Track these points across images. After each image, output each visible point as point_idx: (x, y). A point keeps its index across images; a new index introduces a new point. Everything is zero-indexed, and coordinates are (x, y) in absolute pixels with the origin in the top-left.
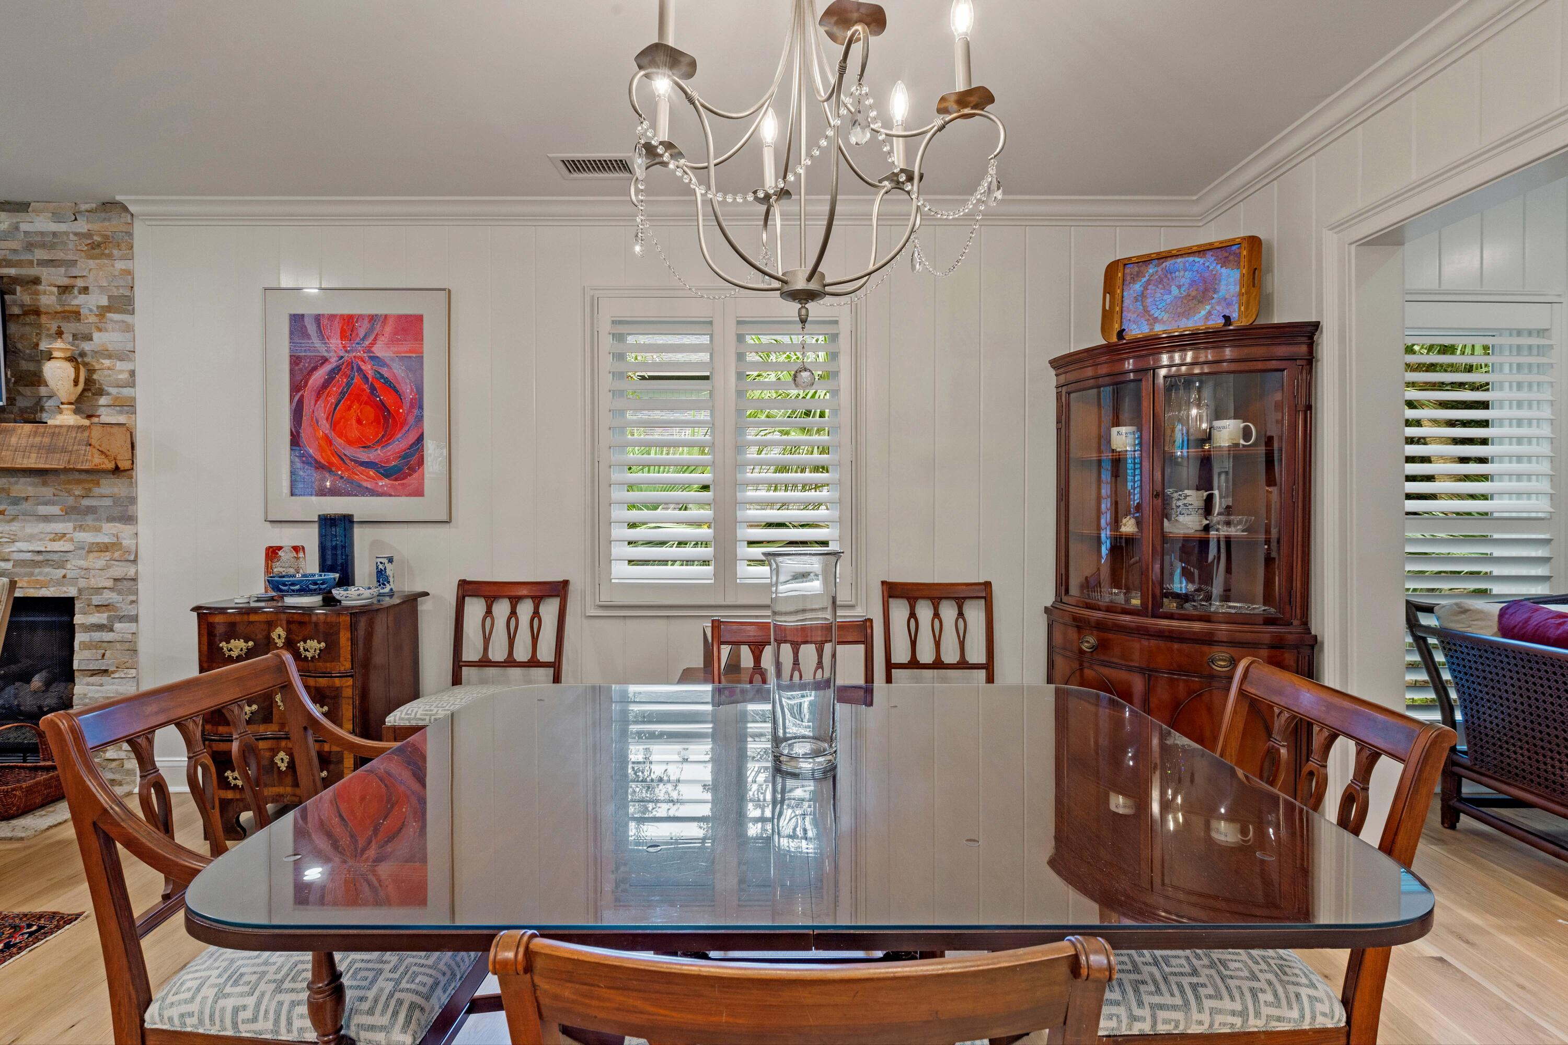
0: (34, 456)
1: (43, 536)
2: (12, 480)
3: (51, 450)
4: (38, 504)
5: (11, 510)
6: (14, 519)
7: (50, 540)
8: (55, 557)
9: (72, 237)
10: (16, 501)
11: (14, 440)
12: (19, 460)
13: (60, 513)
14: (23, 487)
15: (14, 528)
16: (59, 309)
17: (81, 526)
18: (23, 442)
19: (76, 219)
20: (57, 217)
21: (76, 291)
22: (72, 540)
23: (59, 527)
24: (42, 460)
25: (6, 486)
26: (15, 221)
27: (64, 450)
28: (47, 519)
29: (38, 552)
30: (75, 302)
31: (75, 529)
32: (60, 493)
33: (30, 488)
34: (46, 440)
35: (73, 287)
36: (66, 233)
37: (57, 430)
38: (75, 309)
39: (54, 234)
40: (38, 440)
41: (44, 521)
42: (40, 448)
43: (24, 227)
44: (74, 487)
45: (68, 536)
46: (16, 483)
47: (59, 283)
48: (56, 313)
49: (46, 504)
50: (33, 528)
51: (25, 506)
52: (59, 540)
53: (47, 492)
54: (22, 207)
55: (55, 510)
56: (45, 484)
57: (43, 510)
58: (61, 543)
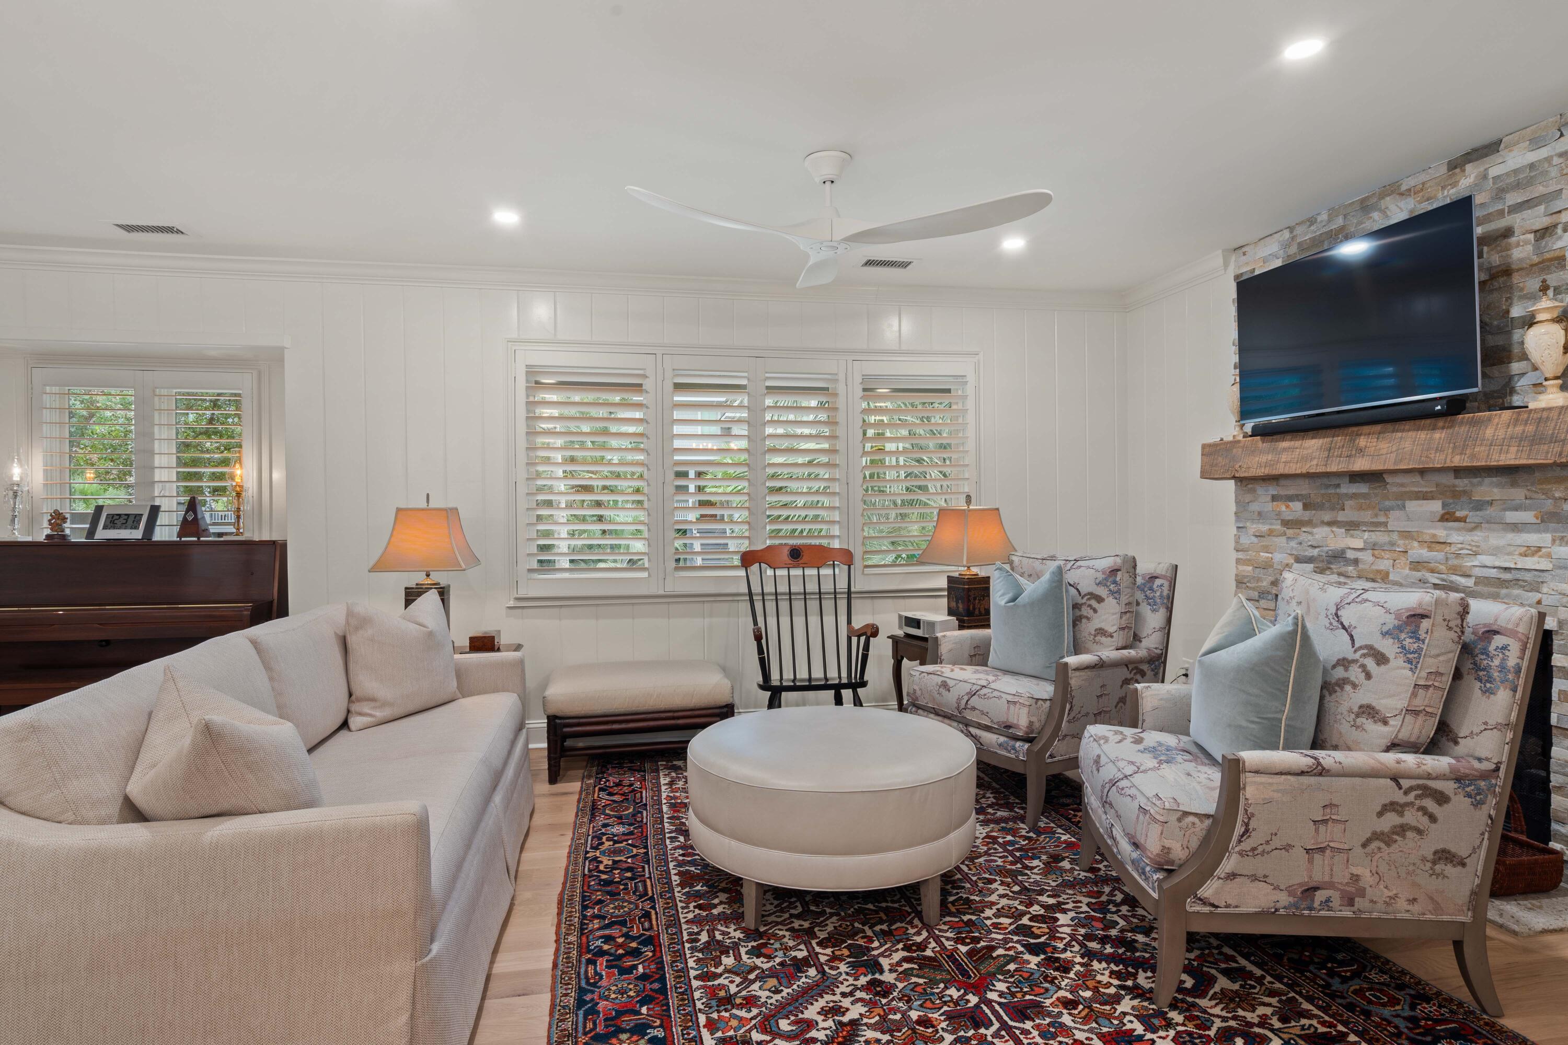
0: (1513, 449)
1: (1512, 549)
2: (1475, 480)
3: (1536, 440)
4: (1505, 510)
5: (1474, 517)
6: (1477, 527)
7: (1521, 555)
8: (1528, 576)
9: (1556, 161)
10: (1479, 506)
11: (1489, 432)
12: (1495, 456)
13: (1534, 521)
14: (1488, 489)
15: (1476, 538)
16: (1536, 259)
17: (1562, 538)
18: (1501, 434)
19: (1562, 135)
20: (1536, 143)
21: (1559, 230)
22: (1549, 556)
23: (1532, 539)
24: (1525, 455)
25: (1468, 488)
26: (1482, 169)
27: (1554, 440)
28: (1516, 527)
29: (1506, 569)
30: (1559, 244)
31: (1554, 541)
32: (1535, 496)
33: (1495, 490)
34: (1530, 429)
35: (1555, 226)
36: (1548, 159)
37: (1545, 414)
38: (1557, 254)
39: (1532, 166)
40: (1519, 429)
41: (1513, 531)
42: (1521, 439)
43: (1494, 172)
44: (1554, 487)
45: (1544, 550)
46: (1480, 484)
47: (1538, 226)
48: (1532, 266)
49: (1516, 509)
50: (1498, 539)
51: (1490, 511)
52: (1533, 555)
53: (1518, 494)
54: (1491, 148)
55: (1528, 516)
56: (1514, 484)
57: (1512, 517)
58: (1535, 559)
